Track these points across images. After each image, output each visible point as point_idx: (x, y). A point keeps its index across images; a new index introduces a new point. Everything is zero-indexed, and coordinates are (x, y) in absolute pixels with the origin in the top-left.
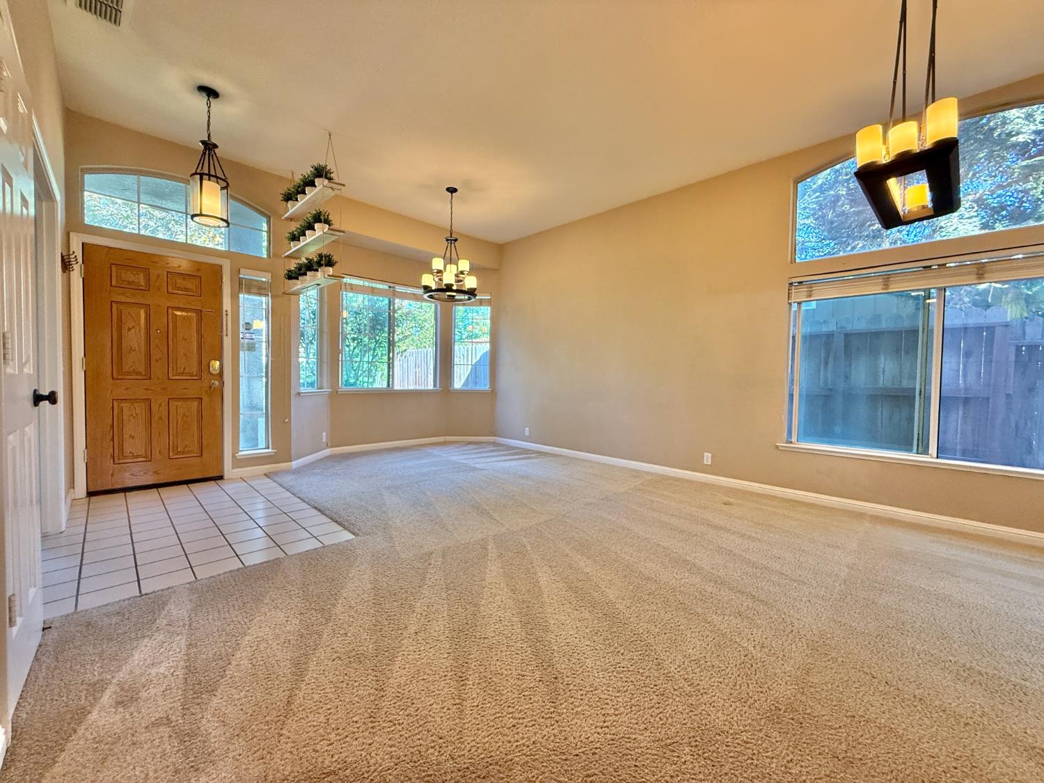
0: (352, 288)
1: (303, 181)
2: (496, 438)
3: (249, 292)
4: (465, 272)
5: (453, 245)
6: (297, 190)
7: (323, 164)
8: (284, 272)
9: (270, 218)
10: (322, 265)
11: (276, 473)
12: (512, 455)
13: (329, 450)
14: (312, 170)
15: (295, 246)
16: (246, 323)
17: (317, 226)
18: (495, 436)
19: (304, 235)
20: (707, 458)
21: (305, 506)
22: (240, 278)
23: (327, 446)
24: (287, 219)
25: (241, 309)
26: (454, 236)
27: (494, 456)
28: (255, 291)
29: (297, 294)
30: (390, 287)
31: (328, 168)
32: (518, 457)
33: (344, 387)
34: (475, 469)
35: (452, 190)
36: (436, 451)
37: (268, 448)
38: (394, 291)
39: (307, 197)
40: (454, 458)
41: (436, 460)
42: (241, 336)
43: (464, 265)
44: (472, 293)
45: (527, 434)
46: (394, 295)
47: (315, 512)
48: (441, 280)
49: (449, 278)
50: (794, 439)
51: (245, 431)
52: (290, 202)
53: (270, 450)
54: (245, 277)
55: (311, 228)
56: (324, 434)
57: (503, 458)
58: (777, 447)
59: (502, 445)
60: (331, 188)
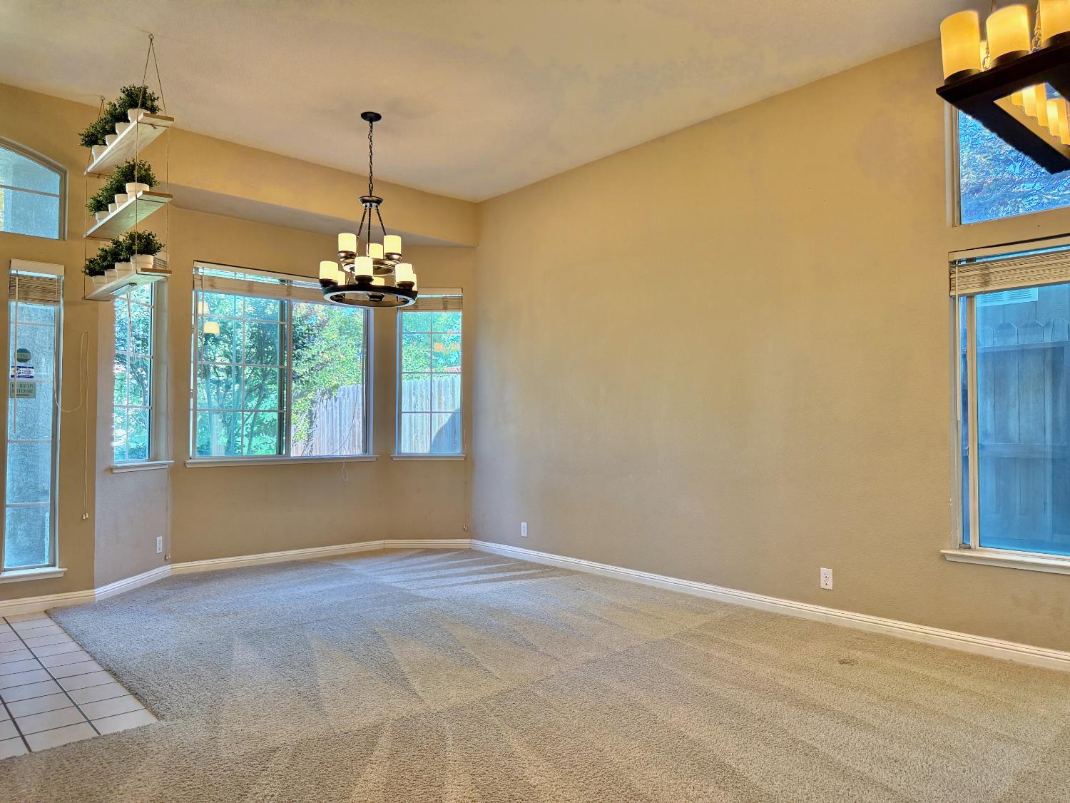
0: (213, 284)
1: (111, 114)
2: (474, 541)
3: (25, 298)
4: (396, 257)
5: (374, 210)
6: (104, 128)
7: (139, 84)
8: (82, 264)
9: (65, 173)
10: (133, 253)
11: (63, 610)
12: (491, 571)
13: (169, 567)
14: (123, 96)
15: (102, 219)
16: (21, 351)
17: (129, 186)
18: (472, 538)
19: (113, 202)
20: (827, 578)
21: (95, 666)
22: (11, 275)
23: (166, 561)
24: (92, 174)
25: (12, 326)
26: (377, 193)
27: (457, 575)
28: (38, 295)
29: (108, 298)
30: (282, 281)
31: (149, 91)
32: (501, 575)
33: (197, 455)
34: (417, 599)
35: (372, 117)
36: (358, 567)
37: (54, 565)
38: (290, 287)
39: (120, 137)
40: (386, 580)
41: (353, 582)
42: (11, 373)
43: (393, 244)
44: (406, 289)
45: (524, 534)
46: (289, 294)
47: (107, 678)
48: (352, 269)
49: (363, 267)
50: (974, 541)
51: (14, 535)
52: (95, 147)
53: (56, 569)
54: (20, 273)
55: (121, 190)
56: (160, 538)
57: (475, 578)
58: (943, 556)
59: (482, 554)
60: (152, 125)
